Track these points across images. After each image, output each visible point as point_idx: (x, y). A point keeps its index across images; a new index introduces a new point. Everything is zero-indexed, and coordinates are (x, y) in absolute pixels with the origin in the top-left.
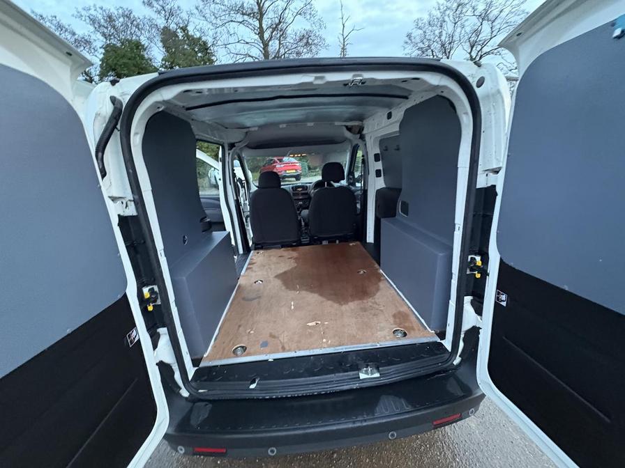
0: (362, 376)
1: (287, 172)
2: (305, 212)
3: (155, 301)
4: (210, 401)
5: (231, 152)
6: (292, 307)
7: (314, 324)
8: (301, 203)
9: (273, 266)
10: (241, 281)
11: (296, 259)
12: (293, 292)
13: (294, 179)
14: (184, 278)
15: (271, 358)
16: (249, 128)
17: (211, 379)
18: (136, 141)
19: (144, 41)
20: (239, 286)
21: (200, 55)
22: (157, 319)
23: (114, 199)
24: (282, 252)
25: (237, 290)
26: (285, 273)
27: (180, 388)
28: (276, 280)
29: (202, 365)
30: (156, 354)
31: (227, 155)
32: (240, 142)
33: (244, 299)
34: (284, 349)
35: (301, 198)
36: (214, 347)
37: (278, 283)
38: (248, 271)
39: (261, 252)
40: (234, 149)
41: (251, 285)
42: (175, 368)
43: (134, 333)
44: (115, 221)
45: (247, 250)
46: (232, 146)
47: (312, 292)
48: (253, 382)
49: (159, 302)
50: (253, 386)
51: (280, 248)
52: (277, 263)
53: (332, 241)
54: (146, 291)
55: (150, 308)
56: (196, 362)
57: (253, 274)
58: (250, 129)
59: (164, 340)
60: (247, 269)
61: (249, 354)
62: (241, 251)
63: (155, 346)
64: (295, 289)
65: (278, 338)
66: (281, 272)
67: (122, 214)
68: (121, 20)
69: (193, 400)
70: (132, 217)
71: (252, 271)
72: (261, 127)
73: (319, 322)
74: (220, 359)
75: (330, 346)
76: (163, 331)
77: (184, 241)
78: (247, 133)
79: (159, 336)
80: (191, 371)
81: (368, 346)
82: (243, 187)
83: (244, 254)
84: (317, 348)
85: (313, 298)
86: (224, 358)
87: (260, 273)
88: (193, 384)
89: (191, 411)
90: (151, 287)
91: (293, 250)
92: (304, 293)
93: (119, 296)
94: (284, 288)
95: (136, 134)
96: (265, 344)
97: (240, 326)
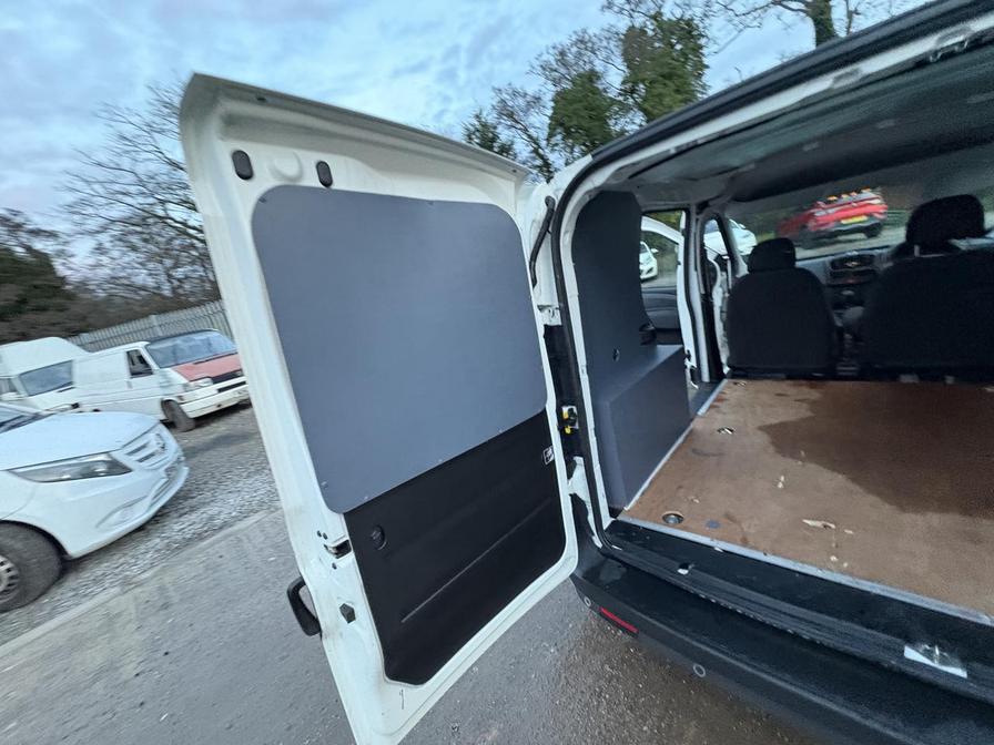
0: (911, 653)
1: (844, 222)
2: (854, 313)
3: (573, 424)
4: (625, 564)
5: (700, 217)
6: (780, 485)
7: (818, 524)
8: (849, 292)
9: (759, 409)
10: (696, 425)
11: (813, 403)
12: (790, 460)
13: (861, 236)
14: (608, 404)
15: (720, 546)
16: (737, 168)
17: (629, 539)
18: (566, 240)
19: (599, 66)
20: (691, 431)
21: (678, 47)
22: (575, 445)
23: (541, 308)
24: (786, 387)
25: (687, 436)
26: (783, 425)
27: (593, 534)
28: (760, 433)
29: (620, 518)
30: (571, 485)
31: (693, 223)
32: (718, 197)
33: (694, 451)
34: (745, 543)
35: (851, 281)
36: (639, 502)
37: (762, 439)
38: (713, 411)
39: (743, 382)
40: (707, 209)
41: (712, 434)
42: (589, 507)
43: (550, 452)
44: (541, 331)
45: (717, 375)
46: (703, 206)
47: (834, 470)
48: (684, 566)
49: (577, 427)
50: (683, 572)
51: (783, 380)
52: (771, 406)
53: (929, 375)
54: (565, 410)
55: (568, 431)
56: (613, 512)
57: (719, 416)
58: (740, 170)
59: (580, 472)
60: (711, 407)
61: (685, 529)
62: (706, 377)
63: (570, 476)
64: (794, 456)
65: (739, 523)
66: (776, 421)
67: (548, 323)
68: (574, 49)
69: (606, 554)
70: (558, 326)
71: (718, 412)
72: (762, 161)
73: (833, 526)
74: (644, 519)
75: (843, 572)
76: (579, 460)
77: (615, 358)
78: (733, 178)
79: (575, 464)
80: (607, 521)
81: (952, 609)
82: (724, 269)
83: (711, 382)
84: (811, 564)
85: (832, 481)
86: (650, 521)
87: (731, 417)
88: (607, 535)
89: (602, 564)
90: (570, 407)
91: (812, 387)
92: (812, 467)
93: (540, 411)
94: (771, 449)
95: (566, 232)
96: (714, 524)
97: (680, 487)
